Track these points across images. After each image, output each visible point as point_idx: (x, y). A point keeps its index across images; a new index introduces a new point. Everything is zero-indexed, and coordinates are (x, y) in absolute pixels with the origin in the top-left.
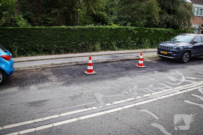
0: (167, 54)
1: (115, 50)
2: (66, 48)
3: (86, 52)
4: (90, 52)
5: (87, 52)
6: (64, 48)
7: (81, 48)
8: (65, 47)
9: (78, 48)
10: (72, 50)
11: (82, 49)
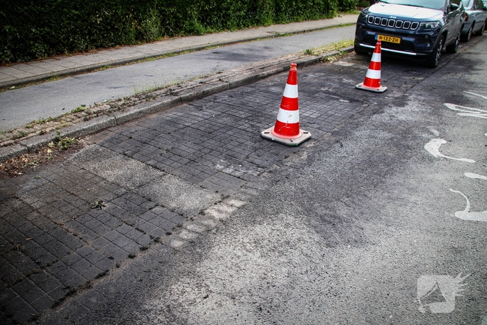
0: (399, 42)
1: (198, 33)
2: (52, 36)
3: (116, 44)
4: (128, 43)
5: (121, 45)
6: (43, 37)
7: (100, 30)
8: (48, 33)
9: (90, 34)
10: (73, 42)
11: (104, 37)
